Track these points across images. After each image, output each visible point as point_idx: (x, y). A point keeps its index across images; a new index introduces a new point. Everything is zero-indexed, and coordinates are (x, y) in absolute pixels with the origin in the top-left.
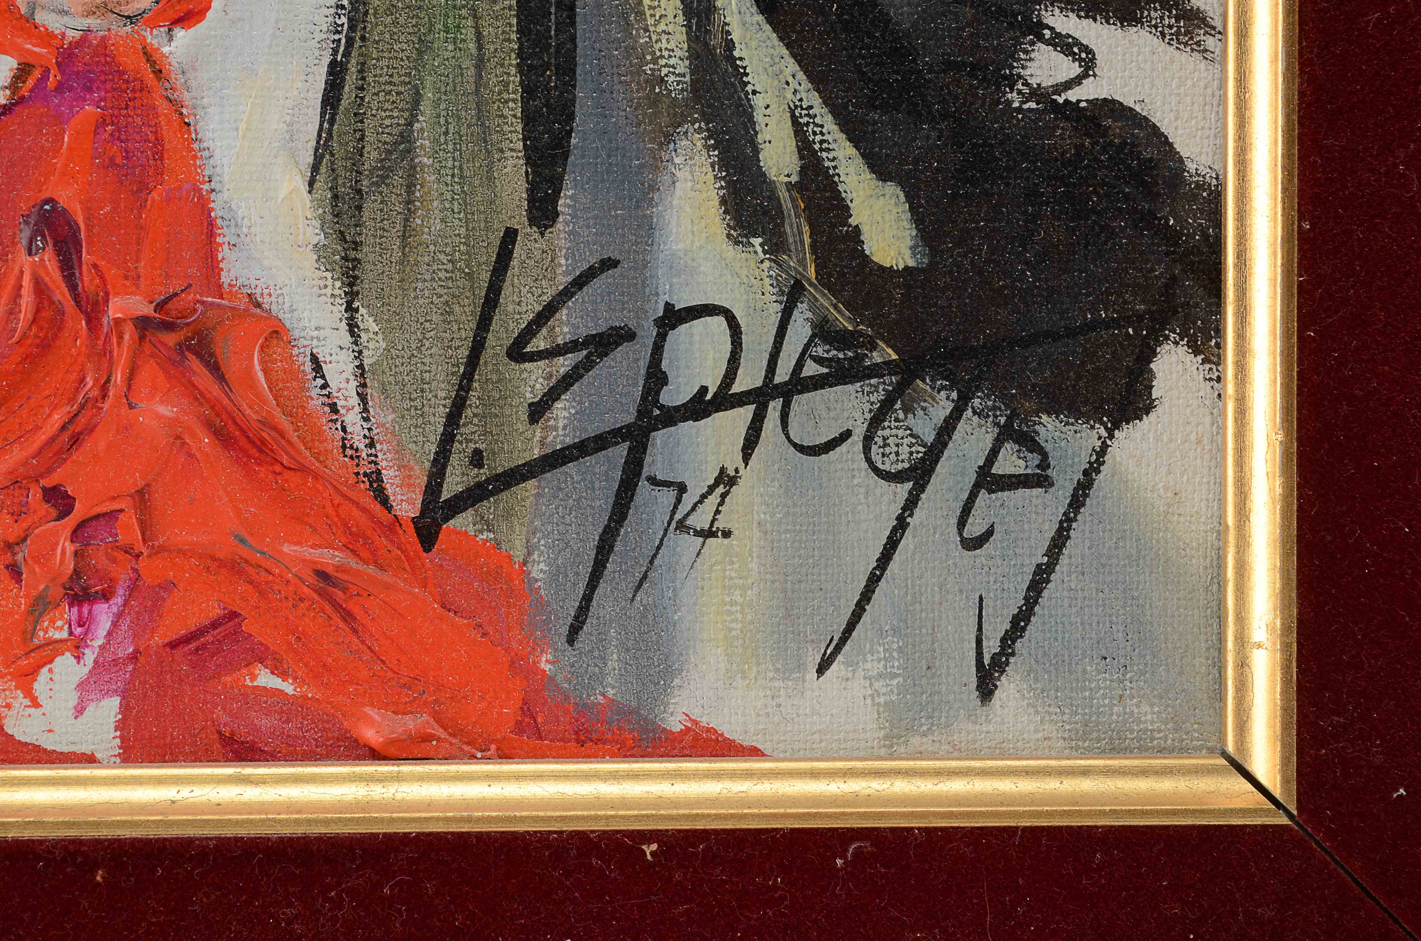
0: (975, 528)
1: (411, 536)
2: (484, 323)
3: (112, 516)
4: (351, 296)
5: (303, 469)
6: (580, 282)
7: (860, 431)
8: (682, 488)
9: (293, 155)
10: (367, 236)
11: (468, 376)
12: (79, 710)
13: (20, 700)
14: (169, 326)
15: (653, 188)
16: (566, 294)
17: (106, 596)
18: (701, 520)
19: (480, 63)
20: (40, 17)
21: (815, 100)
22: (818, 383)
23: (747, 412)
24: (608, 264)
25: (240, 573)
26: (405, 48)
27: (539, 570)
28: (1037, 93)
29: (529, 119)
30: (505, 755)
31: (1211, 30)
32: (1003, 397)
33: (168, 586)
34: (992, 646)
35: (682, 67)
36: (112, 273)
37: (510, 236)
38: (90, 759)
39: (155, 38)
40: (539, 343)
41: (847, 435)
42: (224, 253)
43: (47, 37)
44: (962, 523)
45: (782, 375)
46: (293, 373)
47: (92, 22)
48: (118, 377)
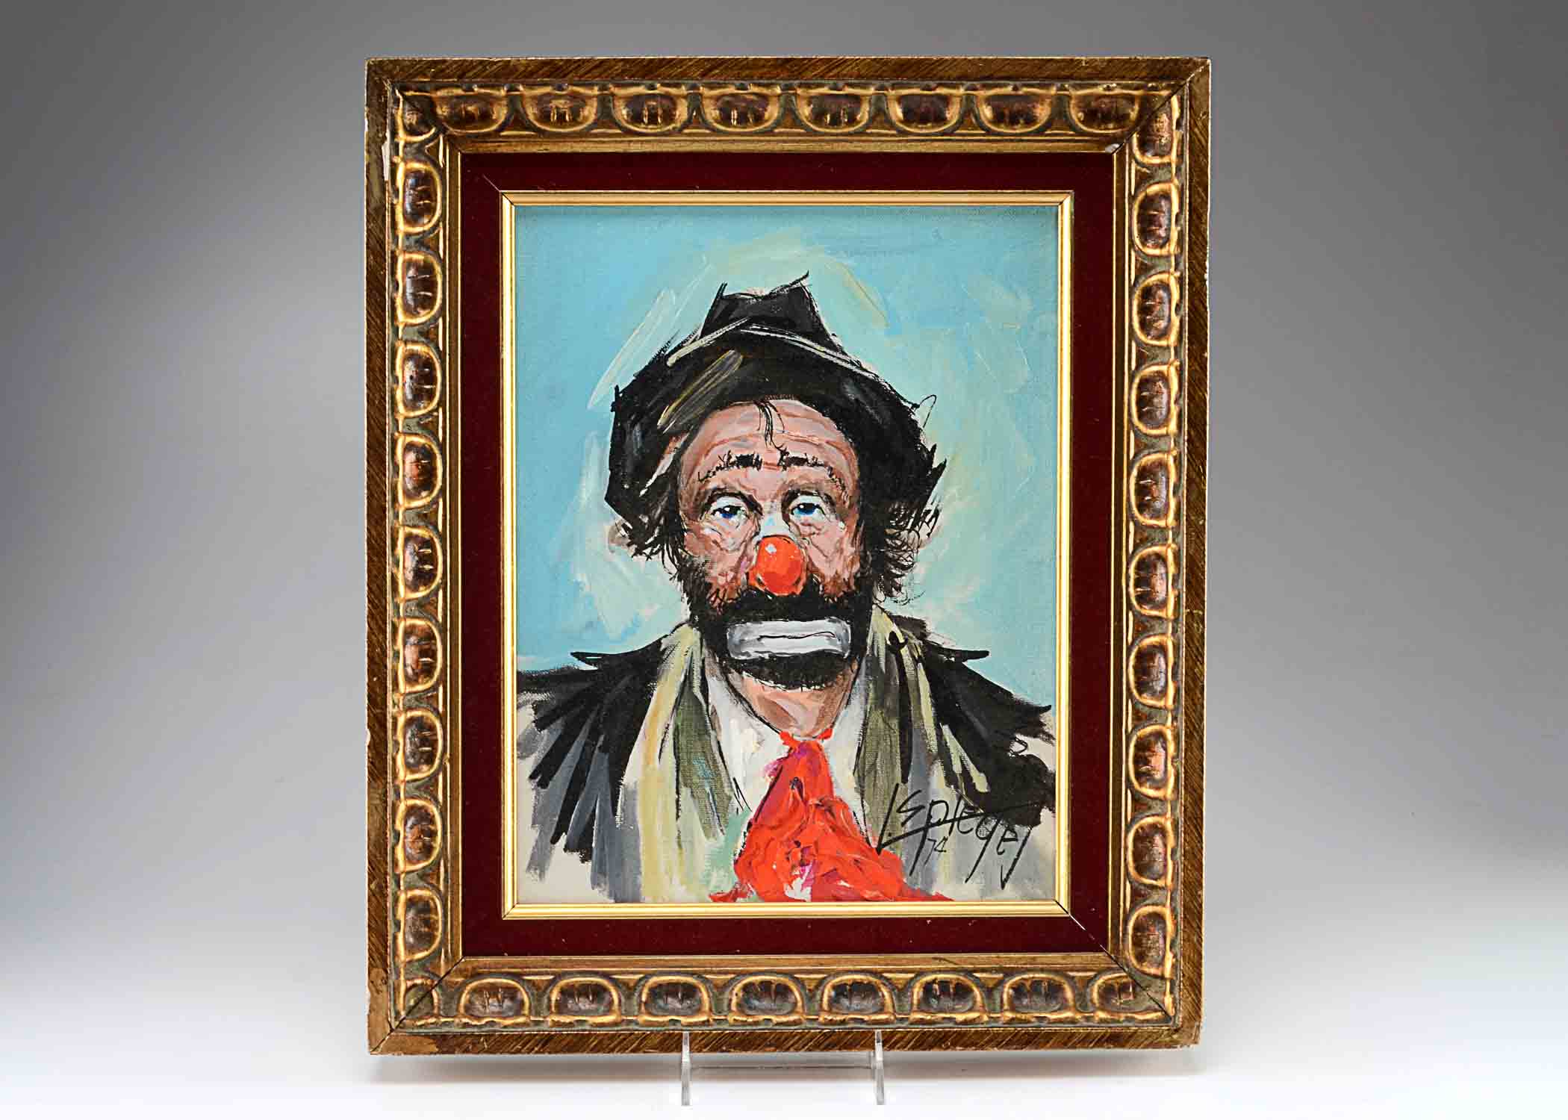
0: (1000, 850)
1: (875, 851)
2: (891, 805)
3: (809, 847)
4: (862, 798)
5: (850, 836)
6: (913, 795)
7: (975, 828)
8: (935, 841)
9: (850, 768)
10: (866, 784)
11: (887, 818)
12: (802, 889)
13: (789, 887)
14: (822, 806)
15: (929, 774)
16: (910, 798)
17: (808, 865)
18: (939, 848)
19: (891, 746)
20: (795, 738)
21: (965, 755)
22: (965, 818)
23: (950, 824)
24: (919, 791)
25: (839, 861)
26: (874, 743)
27: (903, 859)
28: (1015, 753)
29: (902, 759)
30: (896, 900)
31: (1054, 739)
32: (1007, 821)
33: (821, 863)
34: (1004, 876)
35: (936, 748)
36: (810, 794)
37: (897, 785)
38: (804, 901)
39: (819, 741)
40: (904, 809)
41: (971, 830)
42: (835, 790)
43: (796, 742)
44: (998, 849)
45: (957, 816)
46: (849, 815)
47: (807, 739)
48: (811, 816)
